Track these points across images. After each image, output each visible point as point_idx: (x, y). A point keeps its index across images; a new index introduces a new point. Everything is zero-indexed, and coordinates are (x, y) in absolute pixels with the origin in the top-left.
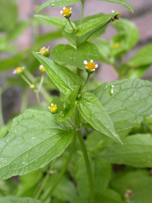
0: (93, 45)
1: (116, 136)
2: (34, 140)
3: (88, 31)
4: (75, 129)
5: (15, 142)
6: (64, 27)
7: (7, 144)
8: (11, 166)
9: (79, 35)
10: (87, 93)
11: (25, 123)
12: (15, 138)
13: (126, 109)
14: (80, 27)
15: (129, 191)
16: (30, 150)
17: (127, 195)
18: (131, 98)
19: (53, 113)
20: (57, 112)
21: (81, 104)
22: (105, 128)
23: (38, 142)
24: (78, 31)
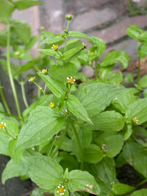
0: (73, 64)
1: (89, 120)
2: (43, 124)
3: (69, 56)
4: (66, 115)
5: (32, 126)
6: (55, 55)
7: (27, 128)
8: (30, 141)
9: (64, 59)
10: (71, 96)
11: (37, 114)
12: (32, 123)
13: (95, 102)
14: (64, 54)
15: (104, 145)
16: (41, 131)
17: (103, 148)
18: (98, 95)
19: (52, 108)
20: (54, 107)
21: (68, 103)
22: (82, 116)
23: (46, 125)
24: (63, 57)
